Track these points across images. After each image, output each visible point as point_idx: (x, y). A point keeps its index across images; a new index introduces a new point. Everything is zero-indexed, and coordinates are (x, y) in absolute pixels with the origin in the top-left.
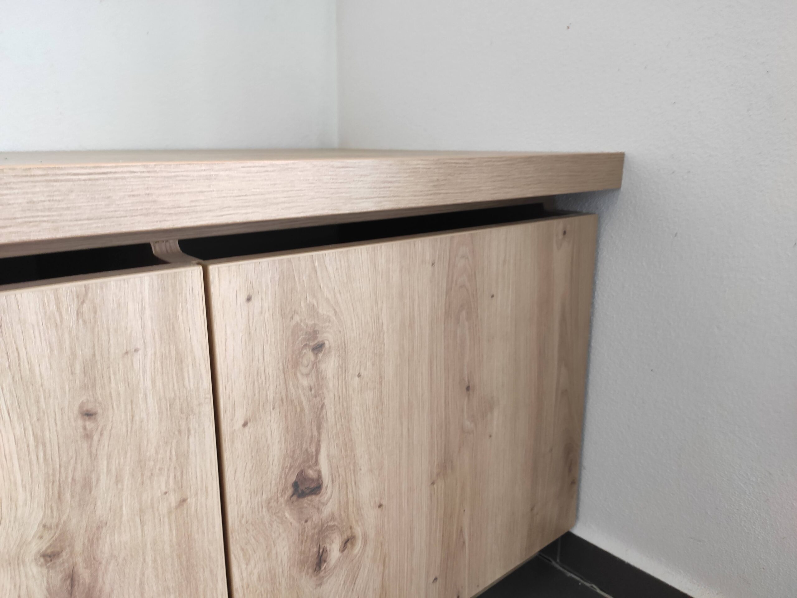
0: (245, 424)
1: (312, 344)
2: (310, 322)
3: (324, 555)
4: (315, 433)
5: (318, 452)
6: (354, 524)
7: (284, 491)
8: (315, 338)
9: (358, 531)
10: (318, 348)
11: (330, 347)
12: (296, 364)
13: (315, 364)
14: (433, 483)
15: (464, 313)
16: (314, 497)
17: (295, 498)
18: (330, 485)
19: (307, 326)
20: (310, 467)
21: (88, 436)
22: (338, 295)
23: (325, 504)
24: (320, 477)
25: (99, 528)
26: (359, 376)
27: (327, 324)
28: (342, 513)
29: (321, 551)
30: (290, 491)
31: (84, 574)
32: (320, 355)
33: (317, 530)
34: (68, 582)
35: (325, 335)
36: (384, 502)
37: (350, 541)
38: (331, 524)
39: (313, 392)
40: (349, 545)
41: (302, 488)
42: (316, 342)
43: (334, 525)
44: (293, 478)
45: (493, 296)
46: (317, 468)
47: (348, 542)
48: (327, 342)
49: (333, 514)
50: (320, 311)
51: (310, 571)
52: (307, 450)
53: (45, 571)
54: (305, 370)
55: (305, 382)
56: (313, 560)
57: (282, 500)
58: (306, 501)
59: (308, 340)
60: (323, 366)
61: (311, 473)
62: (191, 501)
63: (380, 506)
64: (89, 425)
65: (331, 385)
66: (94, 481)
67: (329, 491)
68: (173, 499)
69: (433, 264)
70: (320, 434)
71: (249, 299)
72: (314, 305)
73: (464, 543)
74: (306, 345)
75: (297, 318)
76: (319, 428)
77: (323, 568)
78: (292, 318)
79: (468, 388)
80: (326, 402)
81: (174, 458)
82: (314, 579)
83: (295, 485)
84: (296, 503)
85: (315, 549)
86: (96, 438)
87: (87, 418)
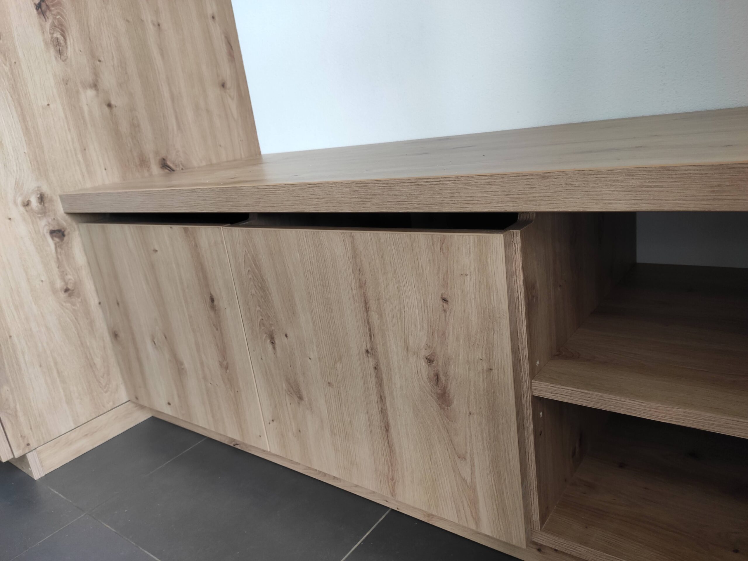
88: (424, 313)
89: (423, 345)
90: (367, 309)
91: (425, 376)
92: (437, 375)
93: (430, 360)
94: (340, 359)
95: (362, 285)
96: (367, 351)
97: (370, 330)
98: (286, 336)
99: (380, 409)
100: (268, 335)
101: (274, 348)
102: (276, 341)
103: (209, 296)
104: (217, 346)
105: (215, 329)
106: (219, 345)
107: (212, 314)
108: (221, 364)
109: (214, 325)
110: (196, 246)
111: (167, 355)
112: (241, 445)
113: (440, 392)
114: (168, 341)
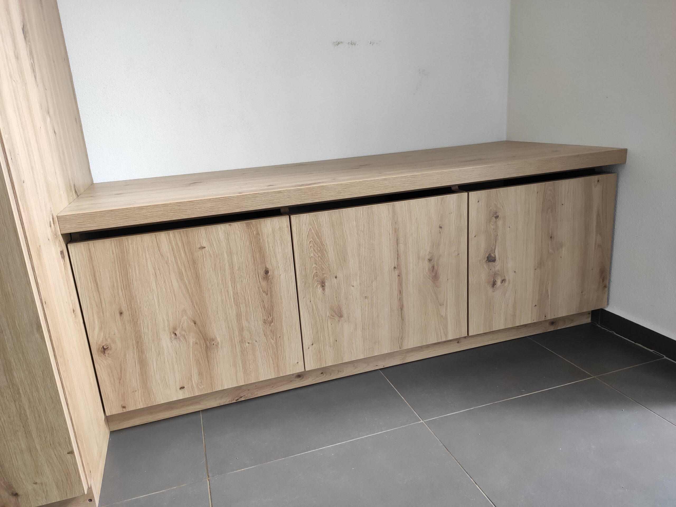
0: (475, 237)
1: (495, 216)
2: (495, 209)
3: (495, 282)
5: (495, 249)
6: (505, 276)
7: (485, 258)
8: (496, 214)
9: (507, 278)
10: (497, 217)
11: (500, 217)
12: (490, 221)
13: (496, 222)
14: (535, 269)
15: (550, 210)
16: (493, 263)
17: (487, 261)
18: (498, 260)
19: (494, 210)
20: (492, 253)
21: (440, 233)
22: (504, 202)
23: (496, 266)
24: (495, 257)
25: (440, 256)
26: (509, 227)
27: (500, 210)
28: (502, 270)
29: (495, 281)
30: (486, 259)
31: (436, 267)
32: (497, 219)
33: (493, 274)
34: (432, 268)
35: (499, 213)
36: (516, 271)
37: (504, 281)
39: (494, 230)
40: (503, 282)
41: (490, 259)
42: (496, 215)
43: (499, 274)
44: (487, 255)
45: (563, 204)
46: (495, 254)
47: (503, 281)
48: (499, 216)
49: (499, 270)
50: (498, 206)
51: (491, 286)
52: (492, 248)
53: (429, 263)
54: (492, 223)
55: (492, 227)
56: (492, 283)
57: (483, 261)
58: (491, 263)
59: (494, 215)
60: (498, 223)
61: (493, 255)
62: (460, 255)
63: (515, 272)
64: (441, 230)
65: (500, 229)
66: (440, 244)
67: (498, 262)
68: (456, 253)
69: (537, 193)
70: (496, 243)
71: (478, 202)
72: (496, 204)
73: (548, 296)
74: (493, 216)
75: (491, 208)
76: (496, 242)
77: (495, 286)
78: (490, 208)
79: (551, 237)
80: (498, 234)
81: (457, 242)
82: (492, 289)
83: (488, 257)
84: (488, 263)
85: (493, 280)
86: (441, 233)
87: (440, 228)
88: (429, 237)
89: (427, 253)
90: (397, 243)
91: (427, 269)
92: (433, 267)
93: (430, 260)
94: (376, 278)
95: (396, 231)
96: (395, 268)
97: (398, 255)
98: (336, 277)
99: (399, 298)
100: (320, 282)
101: (324, 290)
102: (326, 284)
103: (264, 270)
104: (264, 307)
105: (264, 295)
106: (266, 306)
107: (264, 284)
108: (265, 322)
109: (264, 292)
110: (258, 234)
111: (192, 340)
112: (246, 395)
113: (434, 275)
114: (198, 325)
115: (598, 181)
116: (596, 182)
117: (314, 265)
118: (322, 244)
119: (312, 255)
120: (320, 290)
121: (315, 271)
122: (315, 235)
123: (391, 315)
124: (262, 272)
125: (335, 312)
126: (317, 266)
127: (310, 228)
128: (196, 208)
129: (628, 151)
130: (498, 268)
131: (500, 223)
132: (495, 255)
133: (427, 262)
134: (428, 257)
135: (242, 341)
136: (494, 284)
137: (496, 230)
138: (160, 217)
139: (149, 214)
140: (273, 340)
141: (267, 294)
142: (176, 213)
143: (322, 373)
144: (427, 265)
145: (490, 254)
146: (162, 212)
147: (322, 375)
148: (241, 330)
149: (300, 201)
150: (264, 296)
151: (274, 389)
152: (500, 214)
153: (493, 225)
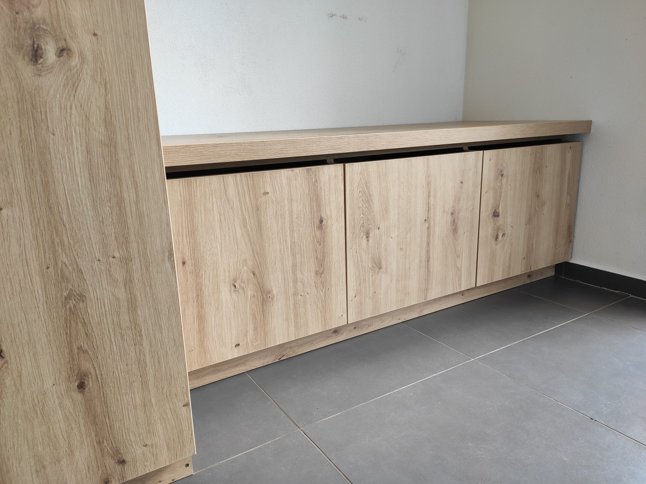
0: (486, 193)
1: (501, 174)
2: (501, 168)
3: (498, 236)
4: (499, 200)
5: (499, 205)
6: (505, 230)
7: (492, 213)
8: (502, 172)
9: (506, 232)
10: (502, 175)
11: (505, 176)
12: (497, 179)
13: (501, 180)
14: (526, 225)
15: (538, 171)
17: (493, 216)
18: (501, 215)
20: (497, 209)
21: (461, 188)
22: (508, 162)
23: (499, 221)
24: (499, 212)
25: (460, 210)
26: (510, 185)
27: (505, 169)
28: (503, 225)
30: (493, 214)
31: (456, 221)
32: (502, 177)
33: (497, 228)
38: (500, 227)
40: (504, 235)
45: (547, 167)
49: (501, 225)
50: (503, 165)
51: (495, 239)
52: (497, 204)
53: (451, 217)
54: (499, 181)
55: (499, 184)
56: (495, 236)
57: (491, 216)
58: (496, 218)
59: (500, 173)
60: (503, 181)
61: (497, 211)
62: (475, 209)
63: (512, 227)
64: (462, 185)
65: (504, 186)
66: (460, 198)
67: (501, 218)
68: (472, 207)
69: (531, 155)
70: (500, 200)
71: (490, 160)
72: (502, 163)
73: (533, 249)
75: (498, 167)
76: (500, 198)
77: (497, 240)
79: (538, 196)
80: (502, 191)
81: (473, 197)
82: (495, 242)
83: (494, 213)
84: (494, 218)
85: (496, 234)
87: (461, 183)
88: (453, 191)
89: (451, 207)
90: (429, 197)
91: (449, 223)
92: (454, 220)
93: (452, 214)
94: (410, 231)
95: (429, 184)
96: (425, 220)
97: (429, 208)
98: (379, 229)
99: (427, 250)
100: (365, 232)
101: (368, 241)
102: (370, 235)
103: (319, 219)
104: (317, 258)
105: (318, 244)
106: (319, 257)
107: (318, 233)
108: (317, 273)
109: (318, 242)
110: (316, 181)
111: (250, 293)
112: (288, 354)
113: (454, 228)
114: (256, 277)
115: (570, 148)
116: (569, 149)
117: (362, 216)
118: (370, 195)
119: (360, 205)
120: (364, 241)
121: (362, 222)
122: (364, 185)
123: (420, 267)
124: (317, 222)
125: (376, 263)
126: (364, 217)
127: (361, 178)
128: (267, 150)
129: (592, 123)
130: (500, 223)
131: (504, 180)
132: (499, 211)
133: (449, 216)
134: (451, 211)
135: (295, 294)
136: (497, 238)
137: (501, 187)
138: (233, 157)
139: (223, 152)
140: (322, 292)
141: (320, 244)
142: (248, 153)
143: (355, 328)
144: (449, 218)
145: (495, 210)
146: (235, 152)
147: (355, 329)
148: (295, 282)
149: (358, 149)
150: (317, 246)
151: (314, 345)
152: (504, 173)
153: (499, 182)
